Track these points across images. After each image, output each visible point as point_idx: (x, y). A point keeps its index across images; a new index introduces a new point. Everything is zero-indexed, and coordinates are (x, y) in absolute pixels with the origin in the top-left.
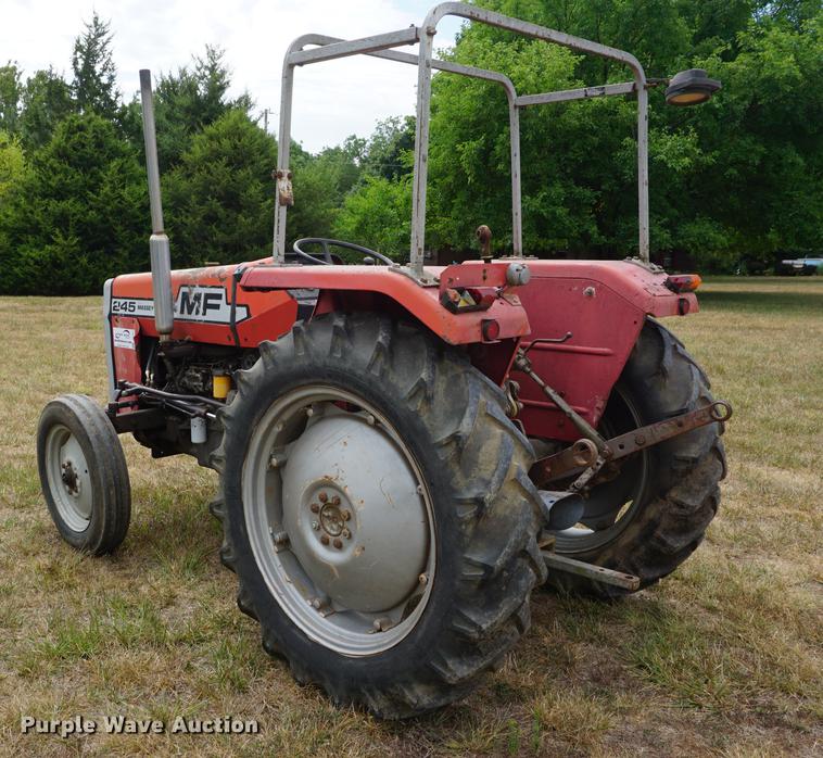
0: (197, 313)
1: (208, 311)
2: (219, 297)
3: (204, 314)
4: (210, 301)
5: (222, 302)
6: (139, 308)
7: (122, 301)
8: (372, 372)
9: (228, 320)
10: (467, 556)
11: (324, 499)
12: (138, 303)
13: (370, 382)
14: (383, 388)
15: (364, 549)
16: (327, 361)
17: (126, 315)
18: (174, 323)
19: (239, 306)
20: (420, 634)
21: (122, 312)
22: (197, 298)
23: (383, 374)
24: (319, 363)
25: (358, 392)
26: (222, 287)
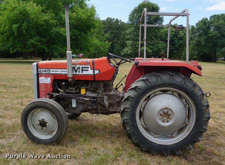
0: (79, 72)
1: (83, 71)
2: (88, 68)
3: (82, 72)
4: (84, 69)
5: (89, 69)
6: (52, 71)
7: (44, 70)
8: (182, 83)
9: (93, 74)
10: (205, 116)
11: (163, 112)
12: (51, 70)
13: (181, 85)
14: (185, 86)
15: (176, 121)
16: (168, 82)
17: (46, 74)
18: (73, 75)
19: (95, 70)
20: (191, 135)
21: (43, 73)
22: (79, 68)
23: (185, 83)
24: (166, 82)
25: (177, 88)
26: (89, 65)
